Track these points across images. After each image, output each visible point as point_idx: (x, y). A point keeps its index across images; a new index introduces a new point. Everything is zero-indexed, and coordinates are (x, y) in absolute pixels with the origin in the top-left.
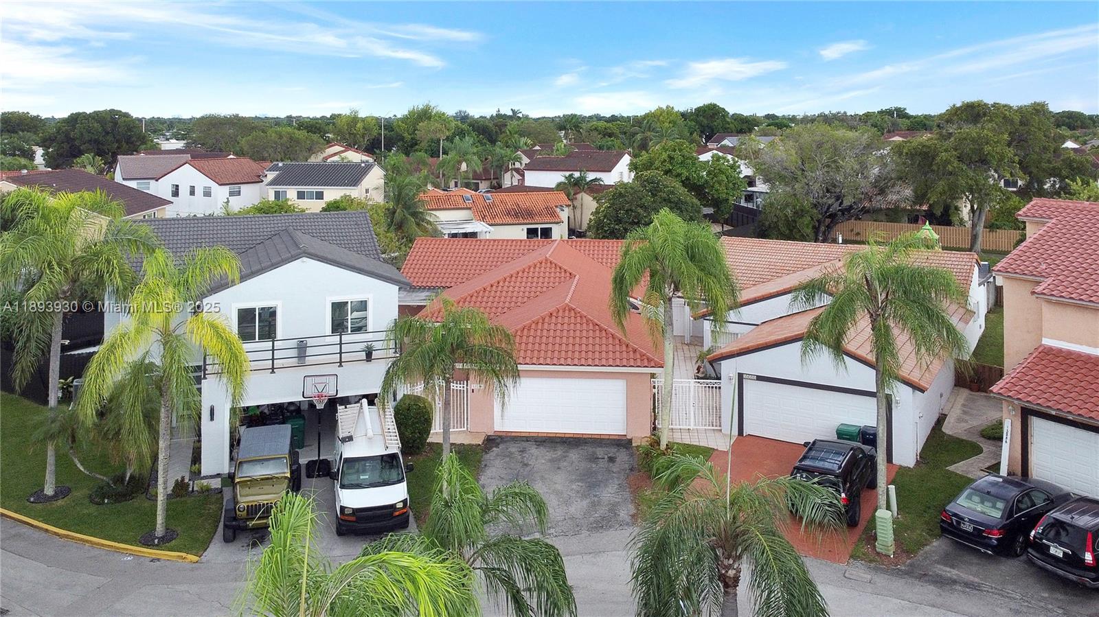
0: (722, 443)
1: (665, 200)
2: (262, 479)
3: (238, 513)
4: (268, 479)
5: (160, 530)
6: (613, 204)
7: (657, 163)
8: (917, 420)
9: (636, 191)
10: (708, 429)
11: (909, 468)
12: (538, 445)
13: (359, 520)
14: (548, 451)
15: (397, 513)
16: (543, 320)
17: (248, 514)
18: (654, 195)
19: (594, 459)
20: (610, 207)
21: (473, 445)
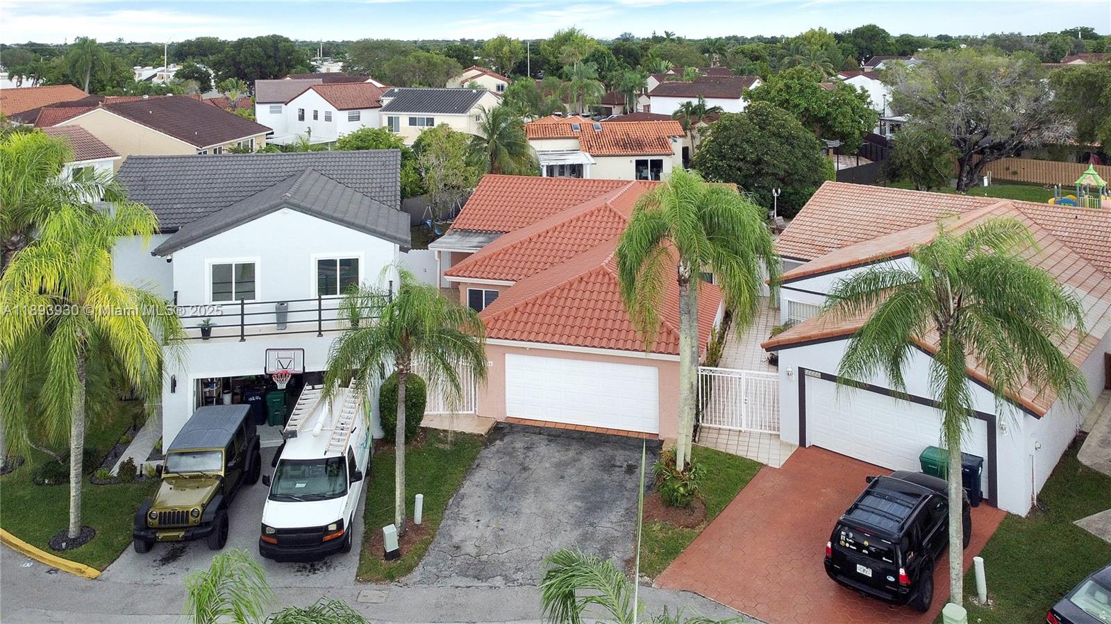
0: (774, 456)
1: (774, 135)
2: (191, 477)
3: (149, 519)
4: (197, 477)
5: (73, 531)
6: (716, 139)
7: (773, 93)
8: (1033, 452)
9: (742, 124)
10: (764, 434)
11: (1020, 517)
12: (550, 441)
13: (281, 543)
14: (558, 451)
15: (328, 538)
16: (571, 286)
17: (160, 522)
18: (762, 129)
19: (609, 466)
20: (713, 141)
21: (475, 435)
